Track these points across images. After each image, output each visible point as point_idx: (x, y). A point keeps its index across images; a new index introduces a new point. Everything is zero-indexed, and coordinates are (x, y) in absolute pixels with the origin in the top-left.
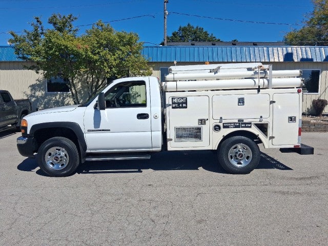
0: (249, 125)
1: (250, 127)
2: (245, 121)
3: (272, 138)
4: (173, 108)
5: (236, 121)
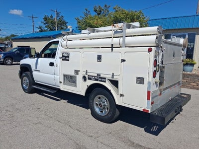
0: (104, 80)
1: (105, 82)
2: (102, 76)
3: (122, 95)
5: (96, 75)
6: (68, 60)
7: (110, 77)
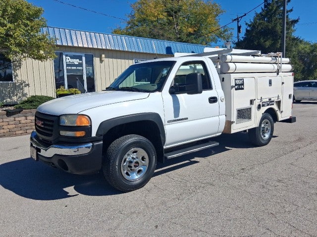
1: (274, 104)
2: (272, 100)
4: (236, 89)
5: (268, 100)
6: (243, 89)
7: (276, 99)
